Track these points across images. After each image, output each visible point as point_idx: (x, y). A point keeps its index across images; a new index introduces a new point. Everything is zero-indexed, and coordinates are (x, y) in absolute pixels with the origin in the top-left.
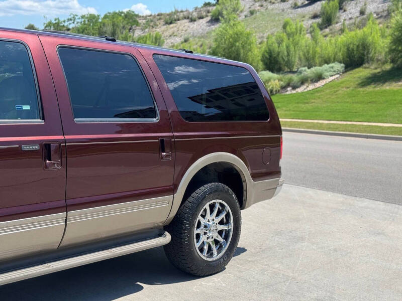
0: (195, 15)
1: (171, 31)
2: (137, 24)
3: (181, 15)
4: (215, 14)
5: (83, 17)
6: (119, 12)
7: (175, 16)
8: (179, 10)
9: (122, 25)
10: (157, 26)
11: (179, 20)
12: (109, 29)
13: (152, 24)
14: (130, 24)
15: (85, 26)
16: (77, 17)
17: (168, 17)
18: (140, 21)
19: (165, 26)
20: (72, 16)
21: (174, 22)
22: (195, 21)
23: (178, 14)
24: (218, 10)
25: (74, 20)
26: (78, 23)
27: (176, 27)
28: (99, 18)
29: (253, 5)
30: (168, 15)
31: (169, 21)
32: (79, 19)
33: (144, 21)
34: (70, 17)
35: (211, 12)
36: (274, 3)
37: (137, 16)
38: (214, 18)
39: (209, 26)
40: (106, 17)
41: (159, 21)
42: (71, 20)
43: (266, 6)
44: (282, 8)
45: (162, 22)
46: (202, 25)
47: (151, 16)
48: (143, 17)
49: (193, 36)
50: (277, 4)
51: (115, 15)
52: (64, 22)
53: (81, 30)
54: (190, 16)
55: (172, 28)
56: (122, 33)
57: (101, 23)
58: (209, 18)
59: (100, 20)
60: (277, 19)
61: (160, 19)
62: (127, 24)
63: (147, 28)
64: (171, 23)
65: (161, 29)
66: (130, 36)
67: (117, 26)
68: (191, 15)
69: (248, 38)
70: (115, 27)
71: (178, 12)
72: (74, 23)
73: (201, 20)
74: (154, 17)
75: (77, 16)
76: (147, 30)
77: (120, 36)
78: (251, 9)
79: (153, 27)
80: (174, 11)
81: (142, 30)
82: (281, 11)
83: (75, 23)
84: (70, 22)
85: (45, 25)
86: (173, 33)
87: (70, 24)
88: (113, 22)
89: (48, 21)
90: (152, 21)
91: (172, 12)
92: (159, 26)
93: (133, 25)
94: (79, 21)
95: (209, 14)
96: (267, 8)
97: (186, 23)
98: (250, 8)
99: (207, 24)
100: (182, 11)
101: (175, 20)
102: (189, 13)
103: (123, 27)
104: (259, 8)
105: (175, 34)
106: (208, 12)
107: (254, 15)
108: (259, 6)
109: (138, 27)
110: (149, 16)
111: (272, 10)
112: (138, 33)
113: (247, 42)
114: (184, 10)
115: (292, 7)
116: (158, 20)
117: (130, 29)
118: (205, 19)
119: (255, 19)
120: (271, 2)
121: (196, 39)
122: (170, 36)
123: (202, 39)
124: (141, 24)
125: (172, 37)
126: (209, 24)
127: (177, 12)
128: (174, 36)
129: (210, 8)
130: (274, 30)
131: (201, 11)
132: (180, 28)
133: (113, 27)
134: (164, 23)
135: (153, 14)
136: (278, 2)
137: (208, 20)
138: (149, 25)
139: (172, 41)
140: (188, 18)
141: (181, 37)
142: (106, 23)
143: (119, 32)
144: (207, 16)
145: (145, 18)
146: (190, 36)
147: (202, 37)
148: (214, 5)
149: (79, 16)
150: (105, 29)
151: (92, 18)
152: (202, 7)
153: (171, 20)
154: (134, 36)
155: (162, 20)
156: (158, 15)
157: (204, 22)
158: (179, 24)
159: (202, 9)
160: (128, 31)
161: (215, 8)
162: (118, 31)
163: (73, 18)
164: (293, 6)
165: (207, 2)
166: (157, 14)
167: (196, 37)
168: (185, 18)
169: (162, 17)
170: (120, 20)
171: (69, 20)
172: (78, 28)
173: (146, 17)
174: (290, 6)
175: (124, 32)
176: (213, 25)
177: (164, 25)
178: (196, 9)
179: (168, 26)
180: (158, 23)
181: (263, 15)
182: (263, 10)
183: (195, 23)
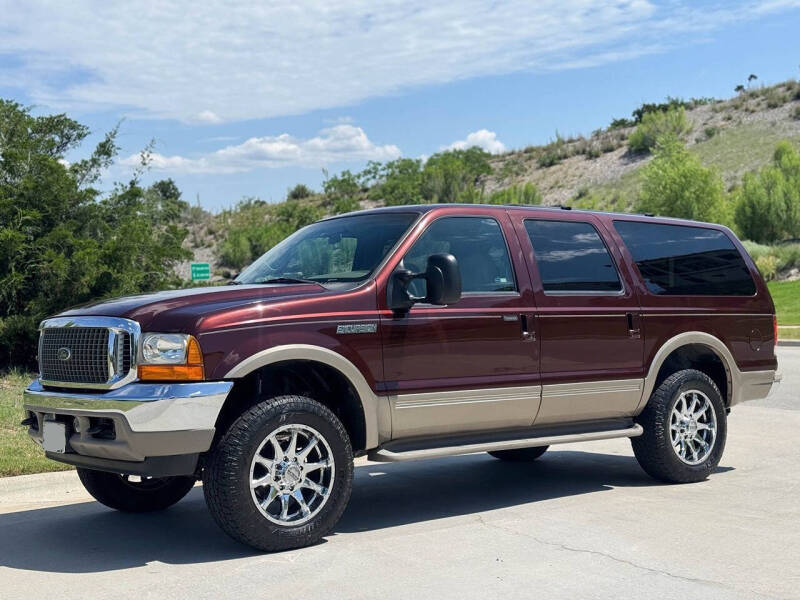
0: (597, 145)
1: (551, 180)
2: (489, 171)
3: (570, 148)
4: (637, 141)
5: (390, 165)
6: (455, 150)
7: (559, 151)
8: (566, 139)
9: (461, 176)
10: (526, 170)
11: (565, 157)
12: (438, 183)
13: (515, 168)
14: (474, 172)
15: (396, 181)
16: (380, 168)
17: (545, 153)
18: (493, 165)
19: (541, 171)
20: (372, 165)
21: (556, 161)
22: (597, 156)
23: (565, 146)
24: (642, 134)
25: (375, 173)
26: (382, 176)
27: (561, 170)
28: (418, 166)
29: (712, 118)
30: (544, 150)
31: (548, 161)
32: (384, 169)
33: (501, 165)
34: (368, 168)
35: (627, 138)
36: (753, 112)
37: (488, 156)
38: (633, 149)
39: (626, 164)
40: (431, 162)
41: (529, 162)
42: (369, 172)
43: (739, 117)
44: (770, 119)
45: (534, 163)
46: (611, 165)
47: (512, 153)
48: (498, 156)
49: (597, 185)
50: (761, 114)
51: (448, 157)
52: (359, 177)
53: (389, 189)
54: (588, 149)
55: (554, 172)
56: (461, 189)
57: (422, 173)
58: (624, 150)
59: (422, 169)
60: (761, 141)
61: (530, 158)
62: (471, 172)
63: (507, 176)
64: (551, 164)
65: (532, 177)
66: (477, 194)
67: (453, 177)
68: (590, 146)
69: (705, 182)
70: (450, 180)
71: (564, 143)
72: (374, 177)
73: (609, 154)
74: (520, 155)
75: (380, 164)
76: (507, 180)
77: (459, 195)
78: (707, 126)
79: (517, 174)
80: (555, 140)
81: (498, 180)
82: (769, 125)
83: (377, 177)
84: (369, 176)
85: (326, 185)
86: (557, 182)
87: (368, 180)
88: (445, 170)
89: (331, 177)
90: (515, 163)
91: (553, 144)
92: (529, 171)
93: (483, 172)
94: (384, 173)
95: (625, 142)
96: (740, 122)
97: (580, 161)
98: (705, 124)
99: (622, 160)
100: (571, 141)
101: (560, 158)
102: (586, 143)
103: (464, 179)
104: (723, 123)
105: (560, 184)
106: (623, 138)
107: (715, 137)
108: (724, 119)
109: (489, 177)
110: (510, 155)
111: (751, 124)
112: (491, 187)
113: (703, 190)
114: (575, 137)
115: (790, 116)
116: (526, 161)
117: (476, 180)
118: (616, 152)
119: (716, 144)
120: (747, 110)
121: (602, 189)
122: (552, 188)
123: (614, 190)
124: (494, 169)
125: (556, 189)
126: (625, 161)
127: (561, 142)
128: (560, 187)
129: (625, 131)
130: (756, 163)
131: (607, 137)
132: (570, 172)
133: (446, 180)
134: (538, 165)
135: (517, 150)
136: (762, 110)
137: (623, 153)
138: (511, 172)
139: (556, 197)
140: (584, 152)
141: (572, 188)
142: (434, 174)
143: (457, 188)
144: (620, 146)
145: (501, 158)
146: (588, 185)
147: (614, 185)
148: (633, 125)
149: (384, 165)
150: (430, 185)
151: (407, 167)
152: (609, 130)
153: (550, 158)
154: (485, 193)
155: (534, 161)
156: (526, 152)
157: (615, 158)
158: (566, 165)
159: (609, 134)
160: (472, 184)
161: (634, 130)
162: (455, 186)
163: (375, 168)
164: (794, 114)
165: (619, 119)
166: (523, 148)
167: (600, 186)
168: (578, 153)
169: (534, 154)
170: (458, 166)
171: (367, 172)
172: (383, 186)
173: (504, 156)
174: (787, 115)
175: (465, 188)
176: (633, 161)
177: (538, 169)
178: (597, 134)
179: (545, 169)
180: (526, 167)
181: (733, 135)
182: (731, 126)
183: (598, 160)
